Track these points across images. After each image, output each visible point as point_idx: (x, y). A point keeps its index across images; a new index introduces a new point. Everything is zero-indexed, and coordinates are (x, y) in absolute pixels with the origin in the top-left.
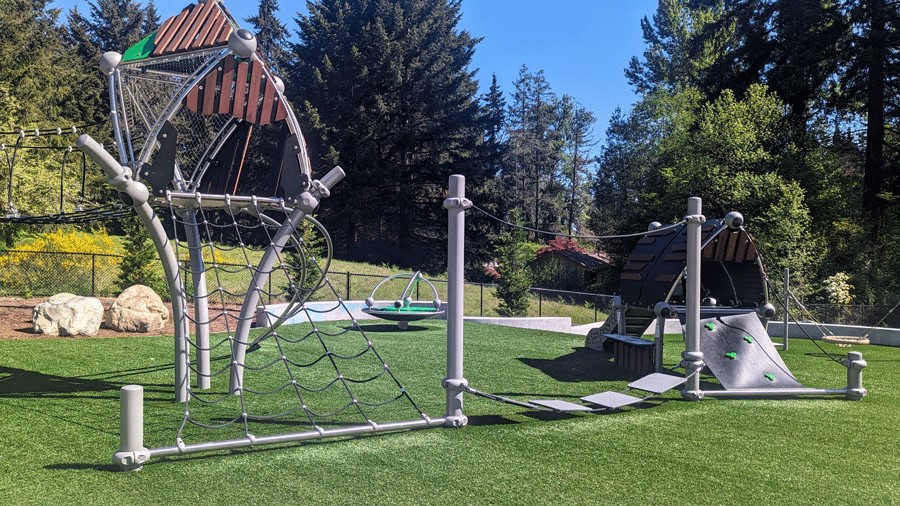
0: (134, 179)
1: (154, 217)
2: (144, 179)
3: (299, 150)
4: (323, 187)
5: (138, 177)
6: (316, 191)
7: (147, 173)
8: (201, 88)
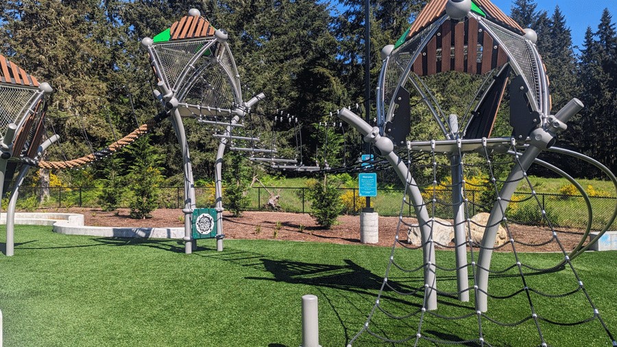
0: (382, 136)
1: (399, 162)
2: (389, 135)
3: (526, 90)
4: (557, 121)
5: (385, 134)
6: (550, 127)
7: (390, 130)
8: (424, 54)
